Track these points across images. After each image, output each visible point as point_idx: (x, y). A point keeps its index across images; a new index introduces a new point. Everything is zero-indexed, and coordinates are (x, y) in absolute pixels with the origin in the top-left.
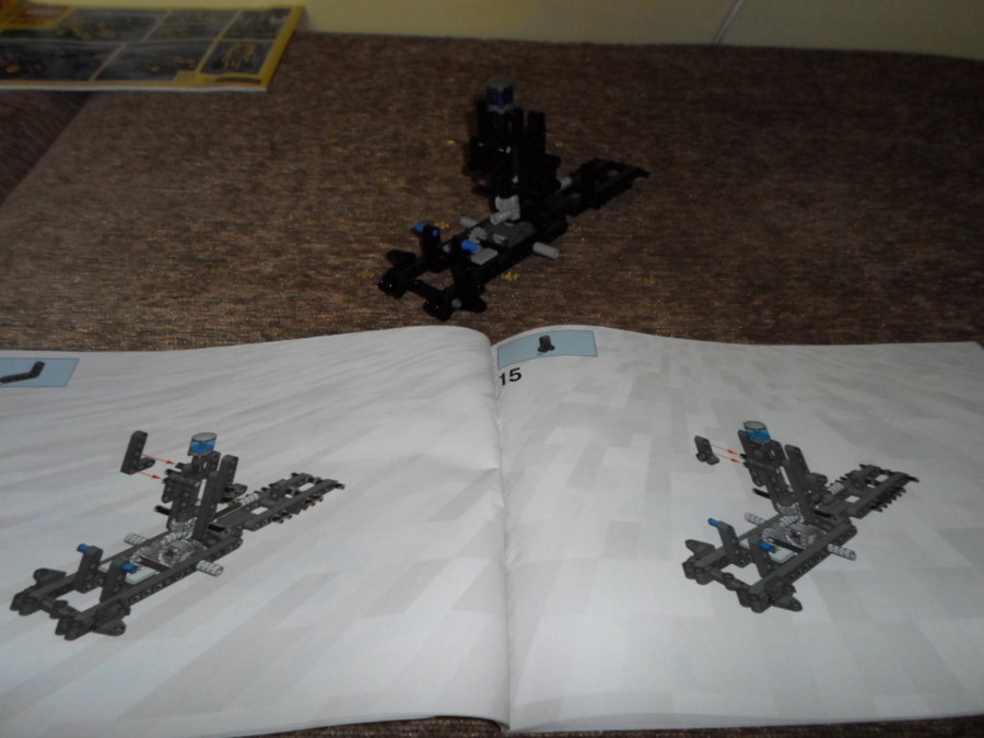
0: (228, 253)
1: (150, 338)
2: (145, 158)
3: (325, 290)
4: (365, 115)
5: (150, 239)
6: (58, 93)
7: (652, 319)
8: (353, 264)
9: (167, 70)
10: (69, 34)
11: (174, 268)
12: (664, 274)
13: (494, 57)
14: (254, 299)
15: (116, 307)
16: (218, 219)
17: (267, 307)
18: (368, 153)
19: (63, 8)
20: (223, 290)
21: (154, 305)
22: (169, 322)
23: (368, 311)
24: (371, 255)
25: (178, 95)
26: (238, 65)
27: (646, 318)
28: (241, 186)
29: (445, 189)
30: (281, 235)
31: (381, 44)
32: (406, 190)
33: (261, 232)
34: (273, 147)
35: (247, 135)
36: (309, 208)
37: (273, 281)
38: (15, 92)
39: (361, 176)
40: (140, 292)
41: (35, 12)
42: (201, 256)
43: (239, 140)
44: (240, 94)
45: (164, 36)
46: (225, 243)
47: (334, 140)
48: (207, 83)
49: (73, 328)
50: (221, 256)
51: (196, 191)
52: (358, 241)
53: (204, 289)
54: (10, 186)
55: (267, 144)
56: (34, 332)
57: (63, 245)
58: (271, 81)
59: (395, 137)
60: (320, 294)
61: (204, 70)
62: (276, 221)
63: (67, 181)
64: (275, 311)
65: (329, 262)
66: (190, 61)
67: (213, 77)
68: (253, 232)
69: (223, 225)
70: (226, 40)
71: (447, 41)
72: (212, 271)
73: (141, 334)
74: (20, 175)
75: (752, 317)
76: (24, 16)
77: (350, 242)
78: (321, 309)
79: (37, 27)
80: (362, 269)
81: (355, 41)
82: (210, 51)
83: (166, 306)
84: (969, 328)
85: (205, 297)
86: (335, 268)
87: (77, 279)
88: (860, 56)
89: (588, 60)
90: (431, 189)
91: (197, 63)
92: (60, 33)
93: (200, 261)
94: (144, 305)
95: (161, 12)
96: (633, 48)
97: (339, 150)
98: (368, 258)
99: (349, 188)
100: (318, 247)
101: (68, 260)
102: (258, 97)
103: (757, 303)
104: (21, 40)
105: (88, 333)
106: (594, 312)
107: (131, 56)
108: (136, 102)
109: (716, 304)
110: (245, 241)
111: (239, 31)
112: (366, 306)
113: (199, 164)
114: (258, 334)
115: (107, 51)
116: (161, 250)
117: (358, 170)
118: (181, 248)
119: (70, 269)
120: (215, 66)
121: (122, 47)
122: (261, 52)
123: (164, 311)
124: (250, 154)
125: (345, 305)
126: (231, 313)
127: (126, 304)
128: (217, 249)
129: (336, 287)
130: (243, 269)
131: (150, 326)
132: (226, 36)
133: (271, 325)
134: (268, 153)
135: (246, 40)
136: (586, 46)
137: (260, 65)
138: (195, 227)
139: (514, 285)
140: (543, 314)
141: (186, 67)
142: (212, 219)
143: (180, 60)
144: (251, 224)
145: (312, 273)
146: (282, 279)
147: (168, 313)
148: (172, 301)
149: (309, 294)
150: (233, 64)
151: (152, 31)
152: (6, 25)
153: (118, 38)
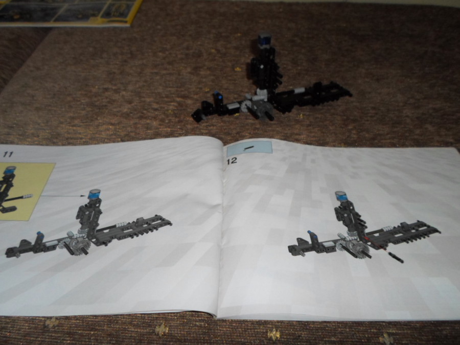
0: (109, 102)
1: (71, 141)
2: (74, 58)
3: (151, 119)
4: (175, 37)
5: (74, 96)
6: (36, 28)
7: (300, 135)
8: (164, 108)
9: (85, 17)
11: (84, 109)
12: (308, 113)
13: (236, 9)
14: (119, 124)
15: (57, 127)
16: (106, 86)
17: (124, 127)
18: (174, 55)
20: (105, 119)
21: (73, 126)
22: (80, 133)
23: (169, 129)
24: (172, 104)
25: (90, 29)
26: (118, 14)
27: (297, 134)
28: (116, 71)
29: (208, 72)
30: (133, 94)
32: (190, 73)
33: (124, 93)
34: (131, 53)
35: (120, 47)
36: (146, 81)
37: (127, 116)
39: (171, 67)
40: (68, 120)
42: (96, 104)
43: (116, 50)
44: (118, 28)
45: (85, 1)
46: (107, 98)
47: (159, 49)
48: (103, 23)
49: (38, 136)
50: (104, 104)
51: (95, 74)
52: (167, 97)
53: (97, 119)
54: (14, 71)
55: (129, 51)
57: (35, 98)
58: (133, 21)
59: (188, 48)
60: (148, 121)
61: (102, 17)
62: (130, 87)
63: (38, 69)
64: (128, 129)
65: (153, 107)
66: (96, 12)
67: (106, 20)
68: (119, 92)
69: (106, 90)
70: (113, 2)
72: (101, 111)
73: (67, 139)
75: (347, 134)
77: (163, 97)
78: (148, 129)
80: (168, 110)
82: (105, 8)
83: (79, 126)
84: (452, 140)
85: (96, 123)
86: (156, 110)
87: (41, 114)
89: (281, 10)
90: (202, 73)
91: (99, 13)
93: (96, 106)
94: (70, 126)
97: (160, 54)
98: (171, 105)
99: (164, 72)
100: (148, 100)
102: (126, 29)
103: (350, 127)
104: (21, 3)
105: (45, 139)
107: (68, 10)
108: (70, 32)
109: (331, 128)
110: (116, 97)
112: (169, 127)
113: (97, 61)
114: (120, 139)
115: (58, 8)
116: (79, 101)
117: (170, 63)
118: (87, 100)
119: (38, 109)
120: (107, 14)
121: (66, 6)
122: (129, 7)
123: (78, 128)
124: (121, 56)
125: (159, 127)
126: (108, 130)
127: (62, 125)
128: (104, 100)
129: (155, 118)
130: (115, 110)
131: (71, 135)
132: (113, 0)
133: (125, 135)
134: (129, 56)
135: (122, 2)
136: (281, 3)
137: (127, 14)
138: (94, 90)
139: (237, 118)
140: (249, 132)
141: (94, 15)
142: (102, 87)
143: (91, 12)
144: (119, 89)
145: (145, 112)
146: (131, 115)
147: (79, 130)
148: (82, 124)
149: (143, 121)
150: (115, 13)
153: (64, 2)
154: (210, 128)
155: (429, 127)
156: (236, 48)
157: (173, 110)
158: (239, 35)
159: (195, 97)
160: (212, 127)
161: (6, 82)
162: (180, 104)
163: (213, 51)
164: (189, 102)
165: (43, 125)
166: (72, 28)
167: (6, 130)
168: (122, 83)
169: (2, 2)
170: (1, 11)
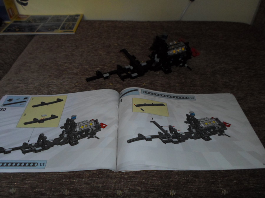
4: (97, 39)
6: (28, 35)
9: (52, 30)
10: (30, 22)
15: (43, 80)
17: (75, 79)
19: (27, 16)
25: (55, 35)
31: (101, 22)
32: (106, 55)
35: (70, 43)
36: (84, 59)
39: (96, 52)
41: (21, 17)
42: (61, 69)
44: (69, 34)
45: (51, 22)
47: (90, 44)
48: (61, 32)
50: (65, 69)
51: (59, 56)
52: (95, 66)
55: (75, 45)
56: (26, 85)
58: (76, 31)
59: (104, 43)
61: (61, 29)
66: (57, 27)
67: (63, 31)
69: (66, 63)
72: (64, 72)
76: (19, 18)
79: (22, 20)
81: (95, 22)
82: (62, 25)
86: (90, 71)
89: (148, 25)
91: (59, 28)
92: (28, 21)
94: (49, 79)
95: (50, 16)
96: (160, 22)
97: (91, 46)
101: (32, 71)
102: (73, 35)
104: (18, 23)
106: (146, 79)
107: (44, 26)
108: (45, 37)
111: (68, 20)
115: (38, 25)
117: (95, 50)
120: (63, 28)
121: (42, 24)
122: (74, 25)
124: (71, 48)
126: (68, 80)
127: (45, 79)
129: (90, 75)
130: (70, 72)
132: (65, 21)
133: (76, 83)
134: (75, 47)
135: (70, 22)
137: (73, 28)
141: (56, 29)
143: (55, 27)
146: (78, 74)
150: (67, 28)
151: (49, 20)
152: (15, 20)
153: (40, 22)
156: (127, 43)
158: (128, 37)
160: (117, 78)
163: (116, 44)
164: (106, 67)
166: (46, 35)
169: (9, 22)
170: (9, 27)
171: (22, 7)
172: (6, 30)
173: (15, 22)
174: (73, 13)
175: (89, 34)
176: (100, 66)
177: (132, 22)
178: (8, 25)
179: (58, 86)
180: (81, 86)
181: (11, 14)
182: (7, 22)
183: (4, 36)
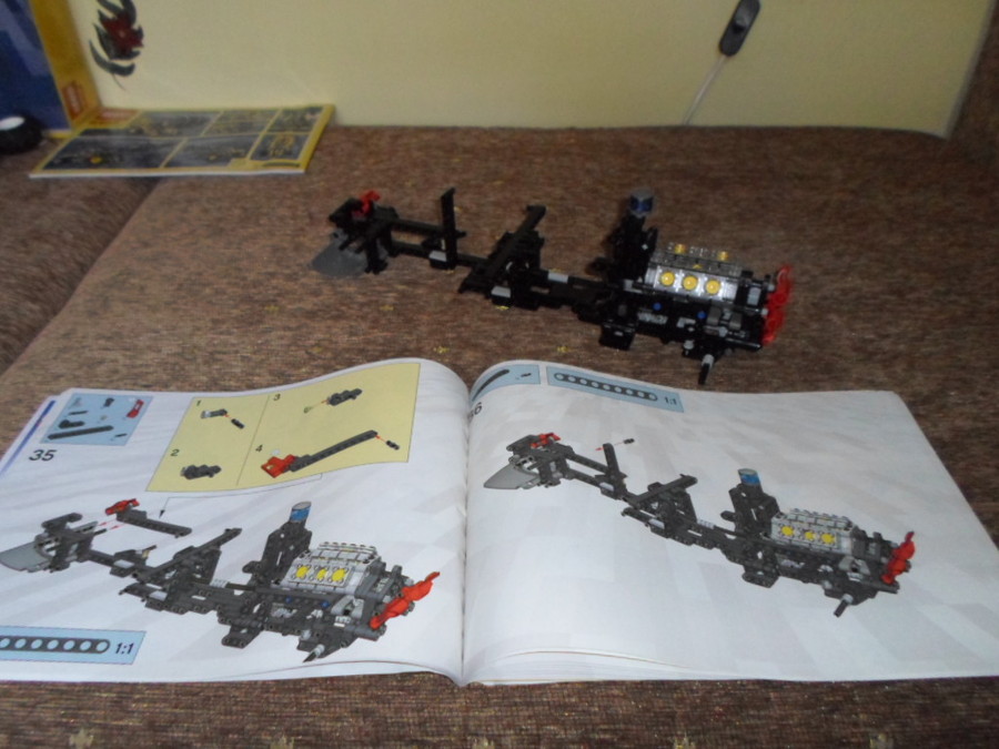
0: (279, 295)
2: (208, 226)
3: (355, 320)
4: (386, 190)
5: (215, 286)
6: (133, 179)
8: (377, 301)
9: (222, 158)
10: (140, 132)
11: (236, 307)
13: (493, 141)
14: (299, 328)
15: (191, 335)
16: (271, 269)
17: (309, 333)
19: (133, 112)
20: (275, 322)
21: (221, 333)
22: (233, 345)
23: (389, 334)
24: (390, 294)
25: (232, 178)
26: (280, 154)
28: (286, 245)
31: (399, 133)
33: (303, 280)
34: (311, 216)
35: (290, 207)
37: (311, 315)
38: (101, 179)
40: (210, 325)
41: (110, 115)
42: (256, 298)
43: (282, 211)
44: (283, 175)
45: (219, 132)
46: (275, 288)
48: (256, 168)
49: (159, 351)
50: (271, 298)
51: (250, 250)
53: (259, 323)
54: (98, 251)
55: (305, 214)
56: (128, 353)
57: (147, 292)
58: (308, 165)
60: (353, 323)
61: (253, 158)
63: (146, 245)
64: (316, 336)
65: (358, 300)
66: (242, 151)
67: (260, 162)
68: (296, 279)
69: (273, 275)
70: (271, 134)
71: (454, 130)
72: (266, 308)
73: (211, 353)
74: (107, 243)
76: (101, 119)
77: (374, 286)
79: (112, 127)
80: (383, 305)
81: (377, 131)
82: (257, 143)
83: (229, 333)
84: (872, 336)
85: (261, 327)
86: (362, 305)
87: (159, 316)
88: (807, 131)
89: (572, 141)
91: (246, 153)
92: (133, 131)
93: (257, 301)
94: (214, 334)
95: (215, 112)
96: (612, 131)
98: (388, 297)
101: (151, 302)
102: (297, 178)
104: (100, 138)
106: (568, 331)
107: (192, 148)
108: (196, 184)
110: (291, 285)
111: (280, 126)
112: (388, 330)
113: (251, 230)
115: (171, 145)
116: (225, 293)
118: (240, 292)
119: (154, 309)
120: (262, 154)
121: (184, 141)
122: (299, 142)
123: (229, 337)
124: (292, 222)
125: (371, 331)
126: (282, 338)
127: (199, 333)
128: (269, 292)
129: (363, 318)
130: (290, 307)
131: (219, 348)
132: (270, 130)
133: (313, 346)
134: (307, 220)
135: (287, 133)
136: (571, 130)
137: (298, 152)
138: (251, 277)
139: (503, 313)
141: (237, 155)
142: (264, 271)
143: (234, 151)
144: (295, 274)
145: (344, 308)
146: (320, 313)
147: (233, 340)
148: (235, 330)
149: (343, 323)
150: (277, 152)
151: (207, 128)
152: (86, 126)
153: (179, 134)
154: (459, 330)
155: (834, 317)
156: (497, 204)
157: (394, 305)
158: (499, 183)
159: (431, 282)
160: (463, 329)
161: (84, 269)
162: (403, 295)
164: (420, 291)
165: (165, 333)
166: (200, 177)
167: (102, 342)
168: (298, 265)
169: (65, 135)
170: (65, 150)
171: (115, 80)
172: (57, 162)
173: (87, 132)
174: (297, 101)
175: (356, 173)
176: (401, 287)
177: (512, 131)
178: (61, 146)
179: (247, 357)
180: (329, 355)
181: (75, 105)
182: (58, 133)
183: (46, 182)
